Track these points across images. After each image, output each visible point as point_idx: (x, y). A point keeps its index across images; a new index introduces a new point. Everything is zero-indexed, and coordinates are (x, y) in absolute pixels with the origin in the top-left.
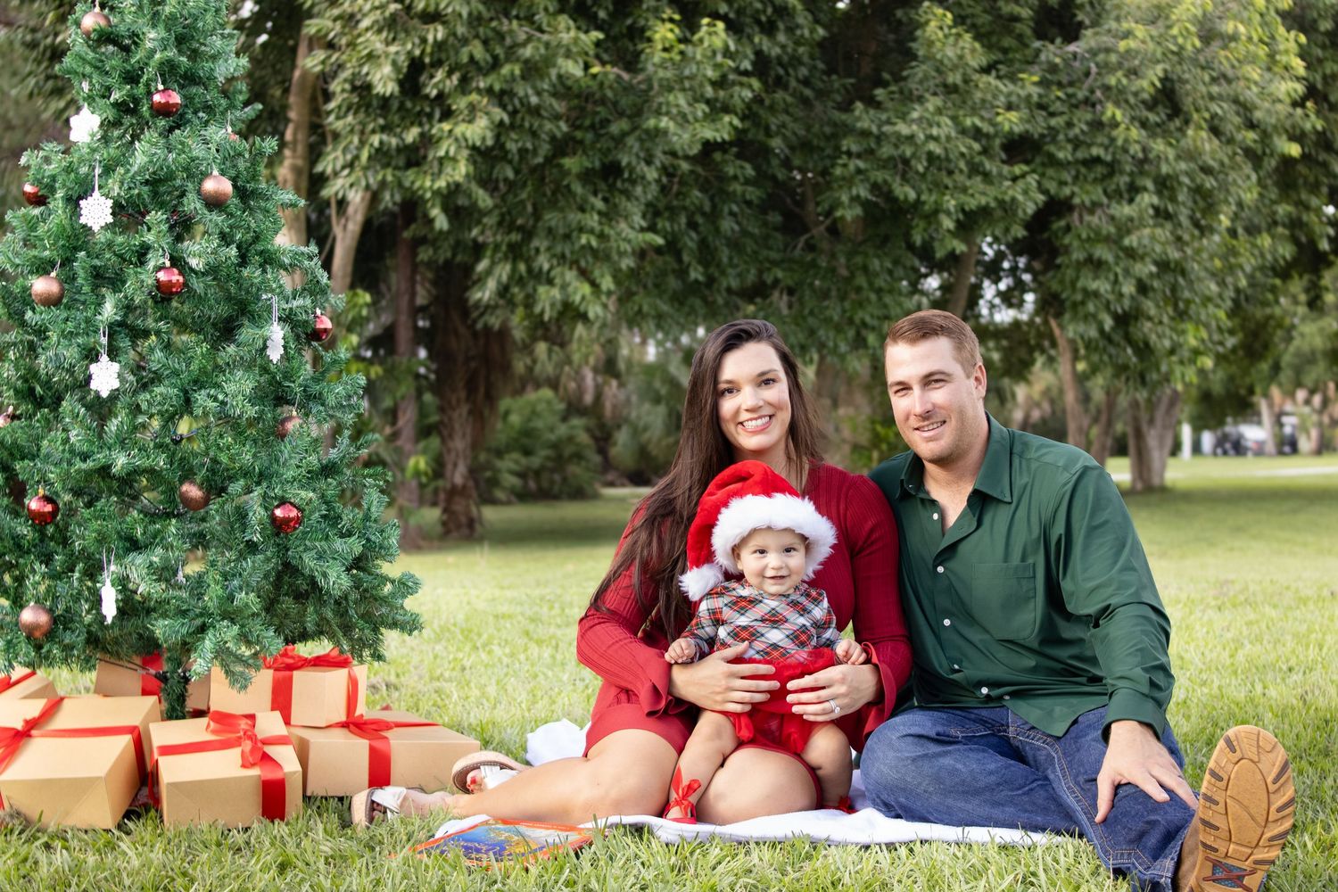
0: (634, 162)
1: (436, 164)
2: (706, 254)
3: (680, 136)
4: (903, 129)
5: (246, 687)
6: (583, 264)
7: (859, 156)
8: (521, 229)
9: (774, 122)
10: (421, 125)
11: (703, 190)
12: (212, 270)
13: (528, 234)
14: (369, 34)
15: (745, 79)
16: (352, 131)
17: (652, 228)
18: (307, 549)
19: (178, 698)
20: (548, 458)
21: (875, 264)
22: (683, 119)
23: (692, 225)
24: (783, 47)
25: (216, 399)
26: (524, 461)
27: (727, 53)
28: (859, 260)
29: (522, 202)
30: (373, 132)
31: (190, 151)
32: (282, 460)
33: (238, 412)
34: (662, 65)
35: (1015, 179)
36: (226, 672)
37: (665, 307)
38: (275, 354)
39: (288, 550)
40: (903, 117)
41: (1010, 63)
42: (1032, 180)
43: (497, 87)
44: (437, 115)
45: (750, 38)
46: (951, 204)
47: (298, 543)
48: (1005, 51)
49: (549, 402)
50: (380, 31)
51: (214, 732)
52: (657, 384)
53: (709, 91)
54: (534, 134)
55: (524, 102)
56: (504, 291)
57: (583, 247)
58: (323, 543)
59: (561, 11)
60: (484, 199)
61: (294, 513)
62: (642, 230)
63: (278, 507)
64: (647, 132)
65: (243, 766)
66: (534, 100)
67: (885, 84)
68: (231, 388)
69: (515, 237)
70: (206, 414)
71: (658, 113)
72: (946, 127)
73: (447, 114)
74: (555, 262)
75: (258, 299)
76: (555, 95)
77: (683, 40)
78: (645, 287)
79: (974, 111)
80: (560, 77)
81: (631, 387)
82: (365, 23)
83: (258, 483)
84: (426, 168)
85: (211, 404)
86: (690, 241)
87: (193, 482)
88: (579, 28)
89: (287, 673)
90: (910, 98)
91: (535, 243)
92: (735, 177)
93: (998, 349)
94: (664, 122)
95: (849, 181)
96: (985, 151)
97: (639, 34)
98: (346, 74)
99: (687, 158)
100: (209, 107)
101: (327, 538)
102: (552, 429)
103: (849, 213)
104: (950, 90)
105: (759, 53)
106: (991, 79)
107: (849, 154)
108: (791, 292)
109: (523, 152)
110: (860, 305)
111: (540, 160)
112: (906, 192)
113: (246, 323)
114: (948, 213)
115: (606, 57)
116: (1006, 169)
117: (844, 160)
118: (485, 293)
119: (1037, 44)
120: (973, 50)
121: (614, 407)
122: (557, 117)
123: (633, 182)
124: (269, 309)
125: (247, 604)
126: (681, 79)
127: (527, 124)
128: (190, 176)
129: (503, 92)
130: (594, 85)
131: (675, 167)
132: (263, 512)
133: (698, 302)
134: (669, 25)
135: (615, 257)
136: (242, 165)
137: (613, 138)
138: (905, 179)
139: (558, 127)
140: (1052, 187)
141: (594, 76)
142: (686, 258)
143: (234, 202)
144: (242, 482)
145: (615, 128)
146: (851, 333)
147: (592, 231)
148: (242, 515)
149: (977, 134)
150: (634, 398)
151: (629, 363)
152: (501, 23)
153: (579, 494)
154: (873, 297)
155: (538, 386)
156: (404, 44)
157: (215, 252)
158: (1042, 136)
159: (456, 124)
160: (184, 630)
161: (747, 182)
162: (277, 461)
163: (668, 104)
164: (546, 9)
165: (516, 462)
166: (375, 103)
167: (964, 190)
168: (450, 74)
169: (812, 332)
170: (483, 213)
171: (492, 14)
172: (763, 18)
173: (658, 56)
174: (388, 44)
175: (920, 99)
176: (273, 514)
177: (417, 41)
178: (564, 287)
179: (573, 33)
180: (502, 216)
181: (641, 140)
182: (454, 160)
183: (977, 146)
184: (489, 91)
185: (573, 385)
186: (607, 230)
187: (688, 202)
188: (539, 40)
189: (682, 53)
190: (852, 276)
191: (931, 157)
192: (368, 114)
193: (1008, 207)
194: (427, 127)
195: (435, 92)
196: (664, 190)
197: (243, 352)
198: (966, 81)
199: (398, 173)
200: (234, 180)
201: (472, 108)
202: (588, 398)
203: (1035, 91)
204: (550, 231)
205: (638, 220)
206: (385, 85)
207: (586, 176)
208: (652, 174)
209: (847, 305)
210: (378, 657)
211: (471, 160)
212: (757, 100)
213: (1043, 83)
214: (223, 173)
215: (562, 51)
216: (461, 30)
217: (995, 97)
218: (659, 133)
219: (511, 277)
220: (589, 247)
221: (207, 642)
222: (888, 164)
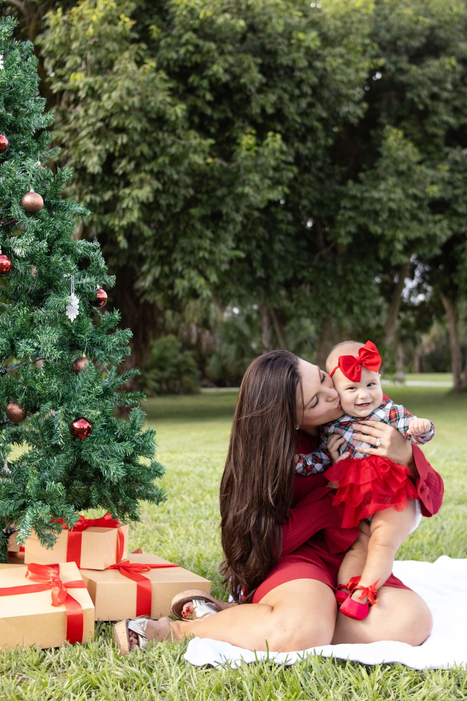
0: (229, 211)
1: (121, 212)
2: (266, 262)
3: (255, 198)
4: (376, 194)
5: (52, 545)
6: (200, 267)
7: (350, 209)
8: (166, 248)
9: (303, 191)
10: (113, 190)
11: (265, 227)
12: (31, 258)
13: (170, 251)
14: (85, 140)
15: (289, 167)
16: (75, 193)
17: (237, 248)
18: (94, 450)
19: (2, 548)
20: (173, 372)
21: (358, 268)
22: (257, 189)
23: (259, 247)
24: (310, 149)
25: (33, 347)
26: (160, 374)
27: (282, 152)
28: (349, 266)
29: (167, 234)
30: (87, 193)
31: (15, 176)
32: (77, 388)
33: (48, 355)
34: (246, 158)
35: (435, 223)
36: (39, 535)
37: (243, 291)
38: (72, 315)
39: (81, 450)
40: (376, 188)
41: (432, 160)
42: (445, 223)
43: (156, 170)
44: (122, 184)
45: (293, 145)
46: (401, 235)
47: (87, 445)
48: (429, 153)
49: (173, 342)
50: (91, 137)
51: (31, 579)
52: (231, 333)
53: (271, 173)
54: (175, 196)
55: (170, 178)
56: (156, 282)
57: (200, 258)
58: (106, 446)
59: (191, 128)
60: (147, 231)
61: (86, 426)
62: (233, 249)
63: (75, 421)
64: (237, 195)
65: (53, 605)
66: (175, 177)
67: (364, 171)
68: (43, 338)
69: (163, 252)
70: (26, 357)
71: (243, 184)
72: (398, 194)
73: (128, 184)
74: (185, 266)
75: (61, 277)
76: (187, 174)
77: (258, 145)
78: (232, 280)
79: (414, 185)
80: (190, 164)
81: (217, 335)
82: (84, 133)
83: (61, 404)
84: (115, 213)
85: (30, 350)
86: (258, 255)
87: (15, 403)
88: (201, 137)
89: (78, 533)
90: (378, 178)
91: (174, 255)
92: (282, 221)
93: (413, 315)
94: (247, 190)
95: (345, 224)
96: (420, 207)
97: (233, 141)
98: (72, 162)
99: (258, 209)
100: (26, 148)
101: (109, 443)
102: (175, 357)
103: (345, 241)
104: (399, 174)
105: (297, 153)
106: (423, 168)
107: (345, 208)
108: (312, 283)
109: (169, 206)
110: (350, 290)
111: (178, 210)
112: (377, 230)
113: (52, 293)
114: (399, 241)
115: (214, 154)
116: (430, 217)
117: (342, 211)
118: (146, 283)
119: (447, 149)
120: (414, 153)
121: (208, 345)
122: (187, 186)
123: (228, 222)
124: (68, 284)
125: (55, 490)
126: (256, 165)
127: (171, 190)
128: (15, 193)
129: (158, 172)
130: (208, 169)
131: (251, 215)
132: (64, 425)
133: (261, 289)
134: (249, 136)
135: (218, 263)
136: (48, 187)
137: (218, 198)
138: (376, 222)
139: (189, 192)
140: (455, 227)
141: (208, 164)
142: (255, 264)
143: (44, 211)
144: (50, 403)
145: (219, 193)
146: (345, 306)
147: (205, 249)
148: (49, 426)
149: (415, 198)
150: (218, 341)
151: (216, 321)
152: (158, 134)
153: (189, 392)
154: (357, 286)
155: (167, 333)
156: (105, 145)
157: (32, 245)
158: (450, 200)
159: (133, 190)
160: (11, 508)
161: (289, 223)
162: (74, 388)
163: (249, 180)
164: (183, 127)
165: (156, 374)
166: (88, 177)
167: (408, 228)
168: (129, 162)
169: (323, 305)
170: (145, 239)
171: (153, 129)
172: (300, 133)
173: (244, 153)
174: (95, 144)
175: (384, 179)
176: (73, 426)
177: (112, 143)
178: (190, 280)
179: (198, 140)
180: (156, 241)
181: (233, 199)
182: (131, 210)
183: (415, 205)
184: (151, 172)
185: (185, 334)
186: (214, 249)
187: (256, 234)
188: (179, 144)
189: (256, 152)
190: (345, 275)
191: (391, 210)
192: (83, 183)
193: (431, 239)
194: (116, 191)
195: (121, 172)
196: (244, 226)
197: (50, 313)
198: (409, 169)
199: (101, 217)
200: (44, 196)
201: (142, 181)
202: (194, 340)
203: (447, 175)
204: (183, 250)
205: (231, 244)
206: (94, 167)
207: (203, 219)
208: (239, 218)
209: (343, 290)
210: (135, 518)
211: (141, 210)
212: (295, 179)
213: (451, 171)
214: (36, 191)
215: (192, 150)
216: (136, 137)
217: (426, 178)
218: (243, 196)
219: (161, 274)
220: (204, 258)
221: (27, 516)
222: (367, 213)
